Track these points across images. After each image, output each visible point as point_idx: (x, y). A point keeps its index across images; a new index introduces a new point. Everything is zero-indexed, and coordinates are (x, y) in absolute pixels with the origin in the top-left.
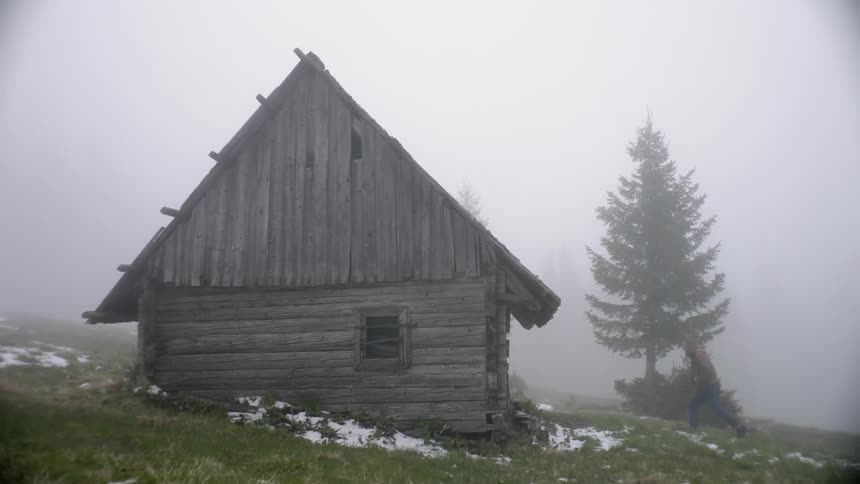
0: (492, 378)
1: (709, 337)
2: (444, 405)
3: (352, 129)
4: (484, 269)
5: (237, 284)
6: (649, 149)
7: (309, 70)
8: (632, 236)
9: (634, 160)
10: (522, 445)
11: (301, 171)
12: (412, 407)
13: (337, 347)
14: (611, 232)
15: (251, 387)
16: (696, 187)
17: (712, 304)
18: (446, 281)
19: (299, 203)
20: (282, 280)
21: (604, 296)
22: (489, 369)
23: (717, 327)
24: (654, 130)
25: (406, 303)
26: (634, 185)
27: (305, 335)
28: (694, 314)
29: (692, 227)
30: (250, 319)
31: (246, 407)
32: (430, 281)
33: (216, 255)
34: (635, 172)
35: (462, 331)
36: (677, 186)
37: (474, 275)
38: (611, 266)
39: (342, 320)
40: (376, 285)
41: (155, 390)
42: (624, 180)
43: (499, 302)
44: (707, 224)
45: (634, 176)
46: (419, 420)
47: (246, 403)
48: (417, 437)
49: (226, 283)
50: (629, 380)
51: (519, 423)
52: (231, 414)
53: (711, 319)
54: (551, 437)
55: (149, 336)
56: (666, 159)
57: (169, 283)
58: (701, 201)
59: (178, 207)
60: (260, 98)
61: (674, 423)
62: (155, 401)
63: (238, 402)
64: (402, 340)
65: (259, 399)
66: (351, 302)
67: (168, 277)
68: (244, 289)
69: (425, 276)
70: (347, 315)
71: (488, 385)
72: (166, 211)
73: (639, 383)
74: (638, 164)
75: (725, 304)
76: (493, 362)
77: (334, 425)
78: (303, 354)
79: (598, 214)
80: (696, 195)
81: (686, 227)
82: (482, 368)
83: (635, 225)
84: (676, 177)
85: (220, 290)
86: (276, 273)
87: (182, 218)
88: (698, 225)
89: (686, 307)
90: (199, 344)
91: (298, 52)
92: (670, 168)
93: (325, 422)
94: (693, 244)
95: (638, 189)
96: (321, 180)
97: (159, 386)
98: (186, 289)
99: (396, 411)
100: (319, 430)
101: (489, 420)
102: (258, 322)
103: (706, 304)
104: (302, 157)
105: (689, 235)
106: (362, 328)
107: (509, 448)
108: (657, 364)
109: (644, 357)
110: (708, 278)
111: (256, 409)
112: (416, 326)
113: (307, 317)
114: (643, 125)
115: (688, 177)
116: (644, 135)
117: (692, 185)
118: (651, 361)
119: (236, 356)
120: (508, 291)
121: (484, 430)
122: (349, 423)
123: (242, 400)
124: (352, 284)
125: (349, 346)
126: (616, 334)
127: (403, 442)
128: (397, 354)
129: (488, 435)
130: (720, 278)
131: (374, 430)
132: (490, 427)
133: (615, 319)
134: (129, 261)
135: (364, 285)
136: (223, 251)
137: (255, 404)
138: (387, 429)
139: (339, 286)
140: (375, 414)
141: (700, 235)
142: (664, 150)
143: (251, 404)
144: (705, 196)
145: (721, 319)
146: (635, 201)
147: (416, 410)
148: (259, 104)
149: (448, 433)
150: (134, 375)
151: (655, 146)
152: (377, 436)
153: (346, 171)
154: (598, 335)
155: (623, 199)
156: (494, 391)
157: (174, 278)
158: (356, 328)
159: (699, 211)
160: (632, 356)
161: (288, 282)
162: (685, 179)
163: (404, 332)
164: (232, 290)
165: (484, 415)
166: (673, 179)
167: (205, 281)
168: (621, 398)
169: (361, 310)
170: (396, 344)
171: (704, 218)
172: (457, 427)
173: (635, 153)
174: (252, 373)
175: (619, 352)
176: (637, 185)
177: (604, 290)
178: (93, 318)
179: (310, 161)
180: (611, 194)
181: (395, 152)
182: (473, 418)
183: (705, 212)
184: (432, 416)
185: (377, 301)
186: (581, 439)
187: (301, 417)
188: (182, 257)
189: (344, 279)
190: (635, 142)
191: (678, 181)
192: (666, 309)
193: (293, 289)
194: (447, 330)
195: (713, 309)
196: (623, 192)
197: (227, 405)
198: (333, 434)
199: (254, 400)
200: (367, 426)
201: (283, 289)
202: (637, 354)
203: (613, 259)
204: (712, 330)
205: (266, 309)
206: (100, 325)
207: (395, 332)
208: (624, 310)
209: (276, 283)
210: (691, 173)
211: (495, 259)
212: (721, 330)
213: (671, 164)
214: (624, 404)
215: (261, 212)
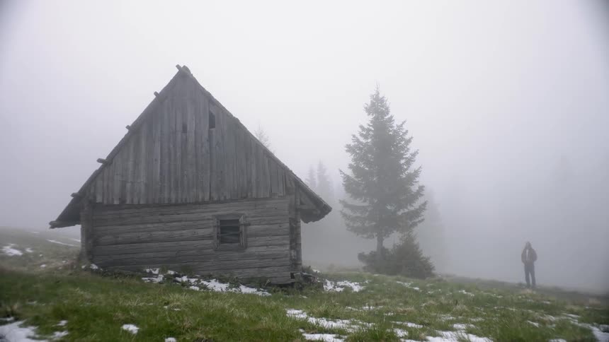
0: (293, 253)
1: (415, 224)
2: (267, 269)
3: (210, 111)
4: (287, 190)
5: (142, 202)
6: (378, 108)
7: (183, 76)
8: (368, 163)
9: (369, 114)
10: (311, 289)
11: (179, 135)
12: (248, 270)
13: (203, 238)
14: (355, 160)
15: (153, 263)
16: (407, 131)
17: (417, 205)
18: (265, 199)
19: (179, 154)
20: (170, 199)
21: (351, 201)
22: (291, 248)
23: (420, 219)
24: (381, 96)
25: (243, 211)
26: (369, 130)
27: (184, 232)
28: (406, 210)
29: (404, 157)
30: (152, 223)
31: (151, 275)
32: (257, 199)
33: (129, 185)
34: (369, 123)
35: (276, 227)
36: (395, 131)
37: (282, 195)
38: (354, 181)
39: (205, 222)
40: (225, 201)
41: (94, 267)
42: (361, 127)
43: (297, 210)
44: (414, 155)
45: (369, 125)
46: (252, 278)
47: (151, 272)
48: (253, 287)
49: (136, 202)
50: (367, 252)
51: (307, 278)
52: (144, 279)
53: (416, 213)
54: (324, 286)
55: (88, 235)
56: (388, 114)
57: (99, 203)
58: (409, 141)
59: (104, 158)
60: (156, 93)
61: (394, 277)
62: (97, 272)
63: (145, 272)
64: (241, 232)
65: (158, 270)
66: (211, 212)
67: (99, 199)
68: (147, 205)
69: (254, 196)
70: (209, 219)
71: (291, 257)
72: (100, 161)
73: (373, 255)
74: (371, 117)
75: (425, 204)
76: (294, 244)
77: (205, 283)
78: (182, 243)
79: (346, 149)
80: (407, 137)
81: (401, 156)
82: (288, 248)
83: (370, 155)
84: (394, 125)
85: (132, 206)
86: (166, 195)
87: (107, 164)
88: (408, 155)
89: (400, 207)
90: (120, 239)
91: (178, 66)
92: (391, 120)
93: (199, 281)
94: (405, 167)
95: (371, 133)
96: (191, 140)
97: (97, 265)
98: (111, 206)
99: (240, 273)
100: (197, 286)
101: (292, 276)
102: (156, 225)
103: (414, 204)
104: (179, 127)
105: (403, 161)
106: (218, 226)
107: (304, 291)
108: (384, 241)
109: (376, 238)
110: (415, 188)
111: (157, 276)
112: (250, 225)
113: (186, 221)
114: (374, 93)
115: (401, 125)
116: (374, 99)
117: (404, 131)
118: (380, 241)
119: (144, 245)
120: (302, 203)
121: (289, 282)
122: (213, 281)
123: (148, 270)
124: (211, 201)
125: (210, 237)
126: (358, 224)
127: (245, 290)
128: (239, 241)
129: (292, 285)
130: (421, 188)
131: (228, 284)
132: (293, 280)
133: (358, 215)
135: (219, 202)
136: (132, 183)
137: (156, 272)
138: (236, 283)
139: (204, 203)
140: (227, 276)
141: (409, 162)
142: (387, 109)
143: (153, 272)
144: (412, 138)
145: (423, 213)
146: (369, 140)
147: (251, 272)
148: (155, 97)
149: (270, 284)
150: (80, 258)
151: (383, 106)
152: (231, 287)
153: (206, 135)
154: (348, 225)
155: (362, 140)
156: (294, 260)
157: (103, 200)
158: (215, 227)
159: (408, 147)
160: (368, 238)
161: (173, 201)
162: (400, 127)
163: (242, 228)
164: (139, 206)
165: (288, 274)
166: (392, 127)
167: (123, 201)
168: (363, 265)
169: (217, 217)
170: (238, 235)
171: (412, 151)
172: (274, 281)
173: (369, 111)
174: (151, 255)
175: (360, 236)
176: (371, 130)
177: (351, 197)
178: (53, 225)
179: (185, 129)
180: (354, 136)
181: (235, 125)
182: (283, 276)
183: (412, 147)
184: (259, 276)
185: (224, 211)
186: (342, 287)
187: (185, 279)
188: (108, 186)
189: (207, 198)
190: (369, 103)
191: (395, 128)
192: (389, 207)
193: (176, 205)
194: (267, 226)
195: (418, 207)
196: (362, 135)
197: (140, 273)
198: (205, 287)
199: (155, 270)
200: (223, 282)
201: (170, 205)
202: (371, 237)
203: (357, 177)
204: (417, 220)
205: (160, 217)
206: (56, 229)
207: (237, 228)
208: (364, 209)
209: (166, 202)
210: (403, 123)
211: (294, 186)
212: (423, 220)
213: (392, 117)
214: (364, 268)
215: (156, 160)
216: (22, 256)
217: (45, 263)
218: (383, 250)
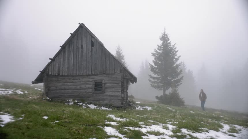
0: (122, 95)
1: (178, 85)
2: (113, 101)
3: (92, 41)
4: (121, 71)
5: (66, 75)
6: (165, 38)
7: (82, 27)
8: (160, 60)
9: (161, 41)
10: (129, 109)
11: (80, 50)
12: (105, 101)
13: (89, 88)
14: (155, 59)
15: (70, 97)
16: (176, 48)
17: (179, 77)
18: (112, 74)
19: (80, 57)
20: (76, 74)
21: (153, 75)
22: (122, 93)
23: (181, 83)
24: (166, 33)
25: (104, 79)
26: (161, 47)
27: (82, 86)
28: (175, 79)
29: (175, 58)
30: (70, 83)
31: (69, 102)
32: (109, 74)
33: (61, 68)
34: (161, 44)
35: (116, 85)
36: (171, 48)
37: (119, 73)
38: (155, 67)
39: (89, 82)
40: (97, 75)
41: (48, 98)
42: (158, 46)
43: (124, 79)
44: (179, 57)
46: (107, 104)
47: (69, 101)
48: (106, 108)
49: (64, 74)
50: (159, 96)
51: (129, 105)
52: (66, 103)
53: (179, 81)
54: (137, 108)
55: (46, 87)
56: (169, 41)
57: (50, 75)
58: (177, 52)
59: (52, 58)
60: (71, 34)
61: (167, 105)
62: (48, 100)
63: (67, 101)
64: (103, 87)
65: (71, 100)
66: (92, 79)
67: (50, 73)
68: (68, 76)
69: (108, 73)
70: (91, 82)
71: (122, 96)
72: (50, 59)
73: (161, 97)
74: (162, 42)
75: (183, 77)
76: (123, 91)
77: (88, 105)
78: (81, 90)
79: (152, 54)
80: (176, 50)
81: (174, 58)
82: (121, 93)
83: (161, 57)
84: (171, 45)
85: (62, 76)
86: (75, 72)
87: (53, 60)
88: (176, 57)
89: (173, 78)
90: (58, 88)
91: (79, 23)
92: (170, 43)
93: (86, 105)
94: (175, 62)
95: (162, 48)
96: (85, 52)
97: (49, 97)
98: (55, 76)
99: (102, 102)
100: (85, 106)
101: (122, 104)
102: (71, 83)
103: (178, 77)
104: (80, 46)
105: (174, 60)
106: (94, 84)
107: (126, 109)
108: (166, 91)
109: (163, 90)
110: (179, 71)
111: (71, 102)
112: (106, 84)
113: (82, 82)
114: (163, 32)
115: (174, 45)
116: (163, 35)
117: (175, 48)
118: (165, 91)
119: (66, 91)
120: (126, 76)
121: (121, 106)
122: (92, 105)
123: (68, 100)
124: (92, 75)
125: (91, 88)
126: (156, 85)
127: (103, 108)
128: (102, 90)
129: (122, 107)
130: (181, 71)
131: (97, 106)
132: (122, 105)
133: (156, 81)
134: (42, 70)
135: (95, 75)
136: (63, 67)
137: (71, 101)
138: (100, 106)
139: (89, 75)
140: (97, 103)
141: (177, 60)
142: (168, 38)
143: (70, 101)
144: (178, 50)
145: (182, 81)
146: (161, 51)
147: (106, 102)
149: (113, 107)
150: (43, 95)
151: (167, 38)
152: (98, 107)
153: (90, 50)
154: (151, 85)
155: (158, 51)
156: (123, 97)
157: (52, 74)
158: (93, 84)
159: (177, 54)
160: (160, 90)
161: (78, 74)
162: (173, 46)
163: (103, 85)
164: (65, 76)
165: (121, 103)
166: (170, 46)
167: (59, 74)
168: (157, 100)
169: (94, 80)
170: (102, 88)
171: (178, 56)
172: (115, 105)
173: (161, 39)
175: (156, 89)
176: (162, 47)
177: (153, 74)
178: (33, 83)
179: (82, 47)
180: (155, 49)
181: (101, 45)
182: (119, 104)
183: (178, 54)
184: (110, 103)
185: (98, 78)
186: (144, 109)
187: (81, 104)
188: (53, 69)
189: (90, 73)
190: (161, 36)
191: (171, 46)
192: (168, 78)
193: (79, 76)
194: (113, 85)
195: (180, 78)
196: (158, 49)
197: (64, 101)
198: (88, 107)
199: (70, 100)
200: (95, 105)
201: (76, 76)
202: (161, 89)
203: (155, 66)
204: (179, 83)
205: (73, 80)
206: (34, 84)
207: (102, 85)
208: (158, 78)
209: (75, 75)
210: (175, 44)
211: (123, 69)
212: (182, 83)
213: (170, 42)
214: (158, 102)
215: (71, 59)
216: (23, 94)
217: (30, 97)
218: (165, 95)
